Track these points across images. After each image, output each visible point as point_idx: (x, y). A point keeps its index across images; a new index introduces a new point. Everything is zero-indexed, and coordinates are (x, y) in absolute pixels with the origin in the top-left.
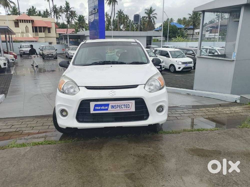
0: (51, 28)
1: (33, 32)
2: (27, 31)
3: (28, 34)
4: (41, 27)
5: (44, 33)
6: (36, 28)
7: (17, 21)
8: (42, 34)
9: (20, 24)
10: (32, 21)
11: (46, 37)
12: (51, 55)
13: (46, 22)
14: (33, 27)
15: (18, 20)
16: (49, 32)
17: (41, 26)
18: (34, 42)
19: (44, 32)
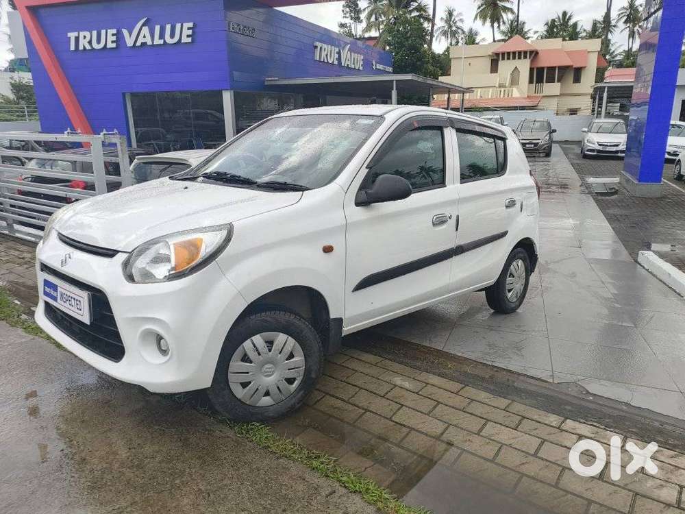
0: (585, 67)
1: (531, 82)
2: (514, 81)
3: (512, 90)
4: (555, 68)
5: (559, 84)
6: (540, 70)
7: (495, 58)
8: (553, 88)
9: (501, 64)
10: (531, 52)
11: (561, 95)
12: (533, 145)
13: (569, 53)
14: (532, 70)
15: (497, 54)
16: (577, 80)
17: (554, 65)
18: (517, 110)
19: (558, 81)
